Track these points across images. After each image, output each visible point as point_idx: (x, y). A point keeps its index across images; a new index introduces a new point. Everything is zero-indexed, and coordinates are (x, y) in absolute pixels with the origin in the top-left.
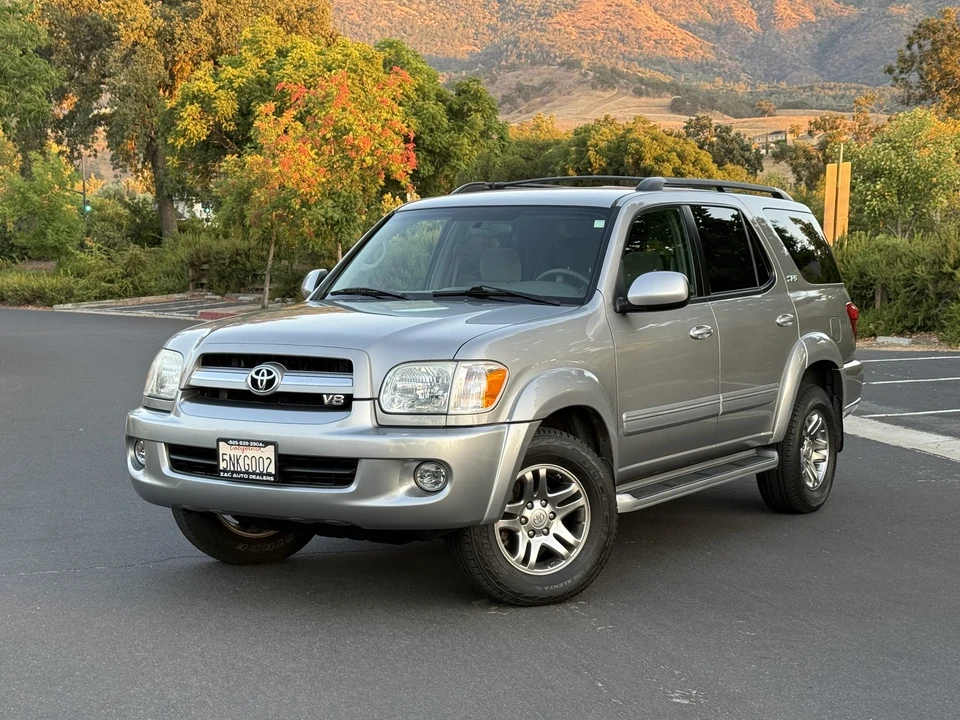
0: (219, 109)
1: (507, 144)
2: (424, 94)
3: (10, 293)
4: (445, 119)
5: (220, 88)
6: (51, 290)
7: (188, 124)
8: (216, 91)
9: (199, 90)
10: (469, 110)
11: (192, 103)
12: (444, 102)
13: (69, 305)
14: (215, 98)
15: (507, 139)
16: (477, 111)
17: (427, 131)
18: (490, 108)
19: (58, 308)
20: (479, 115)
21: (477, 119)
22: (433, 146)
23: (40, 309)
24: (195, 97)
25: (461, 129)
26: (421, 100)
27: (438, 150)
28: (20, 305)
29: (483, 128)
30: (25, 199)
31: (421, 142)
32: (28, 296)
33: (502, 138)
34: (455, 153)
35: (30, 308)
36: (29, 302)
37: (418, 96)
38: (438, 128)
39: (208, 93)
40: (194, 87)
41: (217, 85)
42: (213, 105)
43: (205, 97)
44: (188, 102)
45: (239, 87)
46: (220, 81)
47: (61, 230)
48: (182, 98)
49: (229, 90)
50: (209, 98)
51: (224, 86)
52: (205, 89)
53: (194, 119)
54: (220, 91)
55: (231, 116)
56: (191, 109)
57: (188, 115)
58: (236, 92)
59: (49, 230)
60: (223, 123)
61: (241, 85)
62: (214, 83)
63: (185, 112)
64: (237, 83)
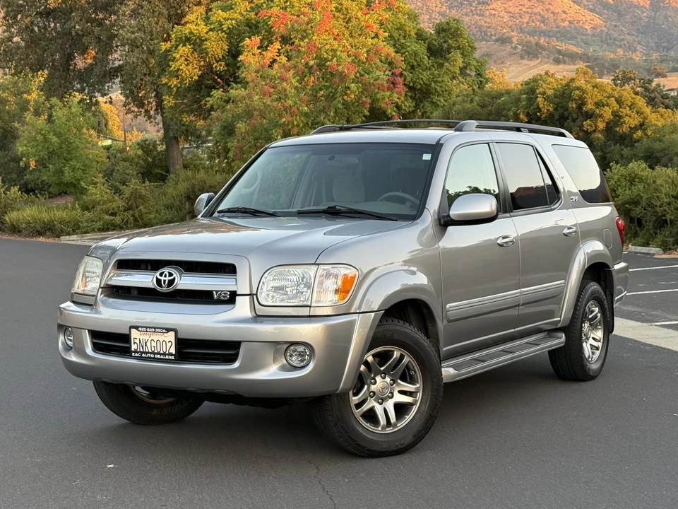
0: (209, 50)
3: (24, 226)
4: (425, 57)
5: (211, 30)
6: (60, 223)
7: (181, 65)
8: (207, 33)
9: (191, 33)
10: (449, 47)
11: (185, 45)
12: (423, 40)
13: (74, 237)
14: (206, 40)
16: (456, 48)
19: (65, 240)
20: (458, 52)
21: (457, 56)
22: (414, 82)
23: (50, 240)
24: (188, 39)
25: (441, 66)
27: (419, 86)
28: (33, 236)
29: (462, 65)
32: (40, 229)
34: (435, 89)
35: (41, 239)
36: (40, 234)
38: (419, 65)
39: (200, 35)
40: (186, 30)
41: (208, 28)
42: (204, 47)
43: (196, 39)
44: (182, 45)
45: (229, 28)
46: (211, 24)
47: (77, 167)
48: (176, 41)
49: (219, 32)
50: (200, 40)
51: (214, 28)
52: (196, 31)
53: (186, 60)
54: (211, 33)
55: (221, 57)
56: (184, 51)
57: (181, 56)
58: (226, 33)
59: (66, 168)
60: (214, 64)
61: (231, 26)
62: (206, 25)
63: (178, 53)
64: (226, 26)
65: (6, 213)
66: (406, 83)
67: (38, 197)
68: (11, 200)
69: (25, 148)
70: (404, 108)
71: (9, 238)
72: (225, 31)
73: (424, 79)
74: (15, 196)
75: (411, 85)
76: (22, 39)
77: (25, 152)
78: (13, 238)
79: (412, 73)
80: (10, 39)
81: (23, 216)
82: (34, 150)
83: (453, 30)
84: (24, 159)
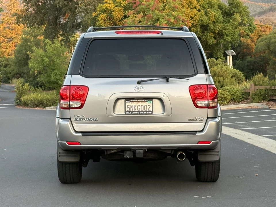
0: (114, 16)
1: (253, 28)
2: (212, 6)
3: (29, 102)
4: (221, 17)
5: (116, 6)
6: (46, 101)
7: (101, 23)
8: (114, 8)
9: (106, 8)
10: (234, 12)
11: (104, 14)
12: (221, 9)
13: (52, 107)
14: (113, 11)
15: (253, 26)
16: (237, 13)
17: (212, 22)
18: (245, 11)
19: (48, 108)
20: (238, 14)
21: (237, 16)
22: (214, 30)
23: (41, 109)
24: (105, 11)
25: (229, 21)
26: (210, 8)
27: (217, 32)
28: (34, 107)
29: (240, 21)
30: (43, 60)
31: (209, 28)
32: (37, 103)
33: (250, 25)
34: (225, 33)
35: (37, 108)
36: (37, 106)
37: (209, 6)
38: (218, 21)
39: (110, 9)
40: (104, 6)
41: (115, 5)
42: (112, 14)
43: (109, 11)
44: (102, 13)
45: (124, 5)
46: (116, 3)
47: (57, 73)
48: (100, 12)
49: (120, 7)
50: (111, 11)
51: (118, 5)
52: (109, 7)
53: (104, 21)
54: (116, 8)
55: (120, 19)
56: (103, 16)
57: (102, 19)
58: (123, 8)
59: (52, 74)
60: (117, 22)
61: (125, 4)
62: (114, 4)
63: (100, 18)
64: (123, 4)
65: (22, 96)
66: (211, 30)
67: (39, 89)
68: (25, 90)
69: (32, 64)
70: (209, 42)
71: (23, 108)
72: (122, 7)
73: (220, 28)
74: (27, 88)
75: (213, 31)
76: (33, 10)
77: (32, 66)
78: (24, 108)
79: (214, 25)
80: (27, 10)
81: (29, 97)
82: (37, 65)
83: (235, 4)
84: (32, 70)
